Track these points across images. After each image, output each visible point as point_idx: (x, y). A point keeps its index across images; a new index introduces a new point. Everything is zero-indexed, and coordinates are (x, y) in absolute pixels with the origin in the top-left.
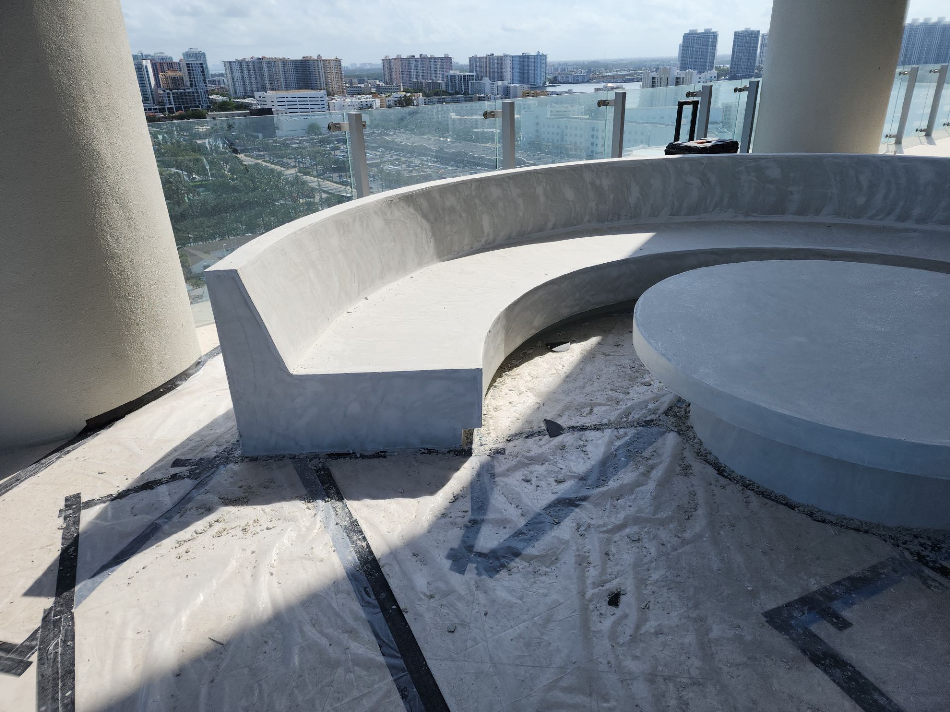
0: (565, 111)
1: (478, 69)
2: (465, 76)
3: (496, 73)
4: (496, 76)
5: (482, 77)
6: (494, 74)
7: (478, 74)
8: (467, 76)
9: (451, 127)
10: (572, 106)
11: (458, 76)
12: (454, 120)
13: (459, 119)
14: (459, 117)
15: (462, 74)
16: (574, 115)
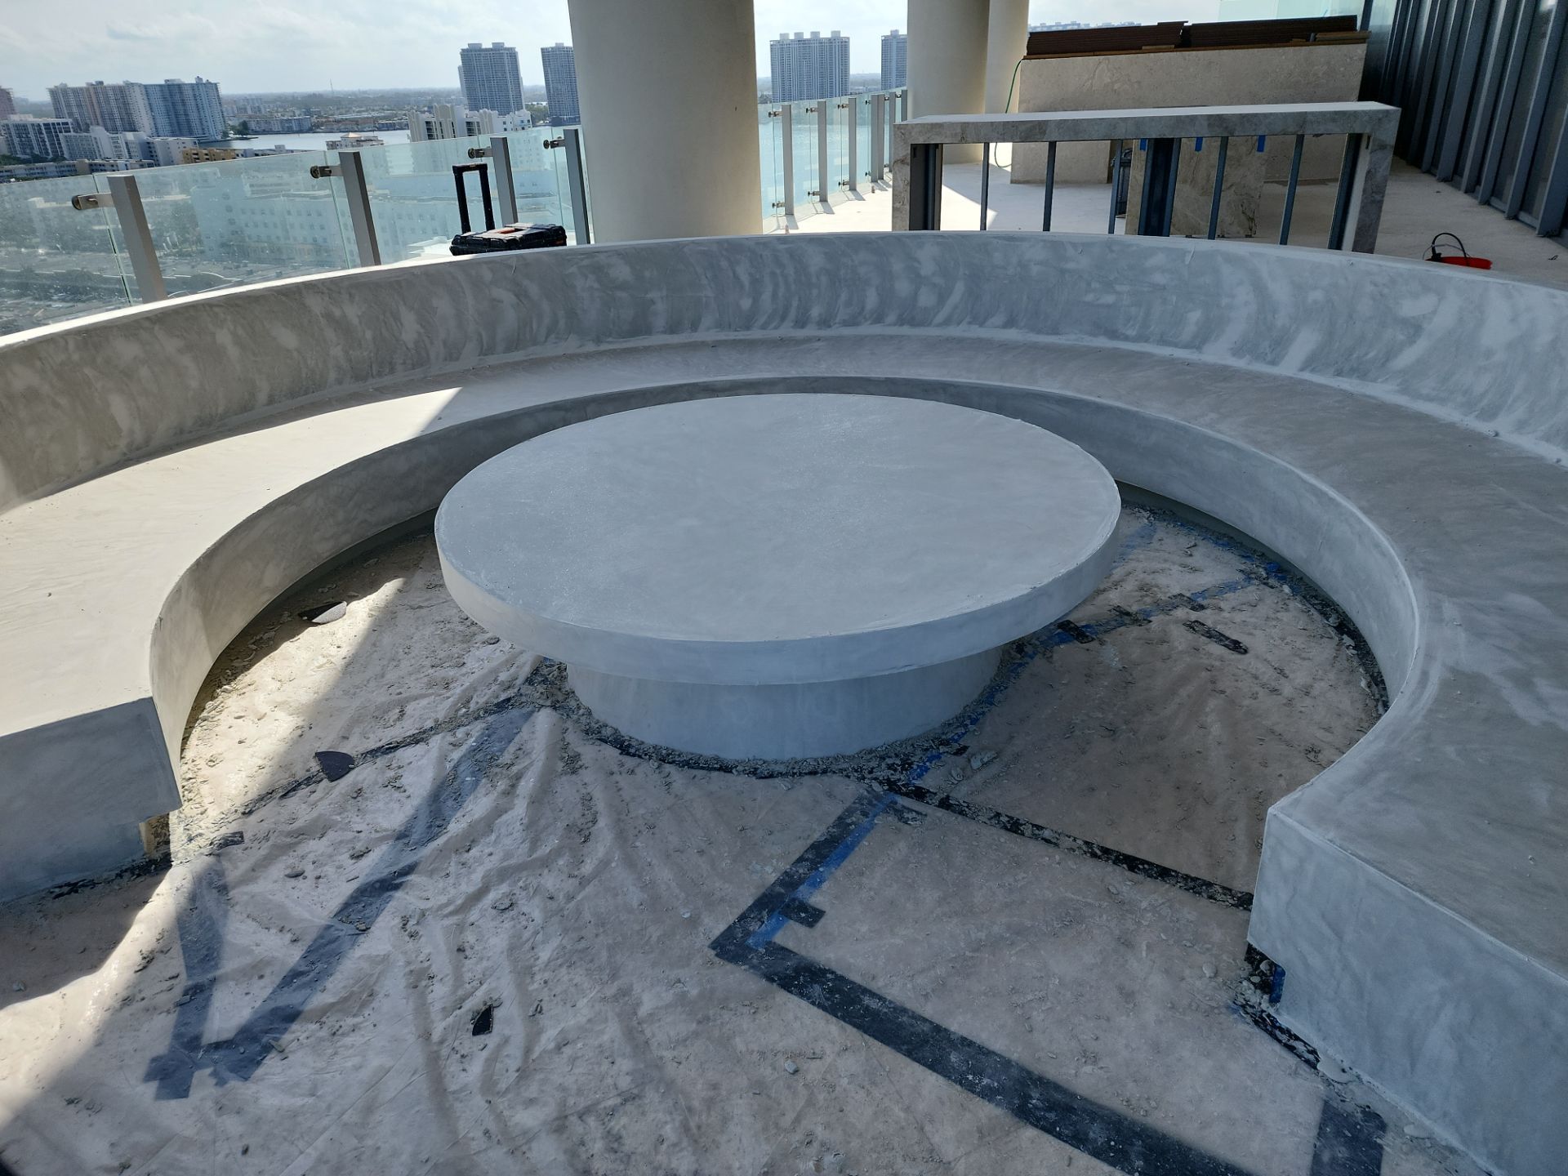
0: (280, 185)
1: (75, 110)
2: (48, 124)
3: (117, 115)
4: (118, 123)
5: (88, 126)
6: (113, 120)
7: (76, 121)
8: (53, 124)
9: (39, 226)
10: (291, 175)
11: (33, 125)
12: (42, 211)
13: (54, 209)
14: (54, 204)
15: (41, 121)
16: (299, 190)
